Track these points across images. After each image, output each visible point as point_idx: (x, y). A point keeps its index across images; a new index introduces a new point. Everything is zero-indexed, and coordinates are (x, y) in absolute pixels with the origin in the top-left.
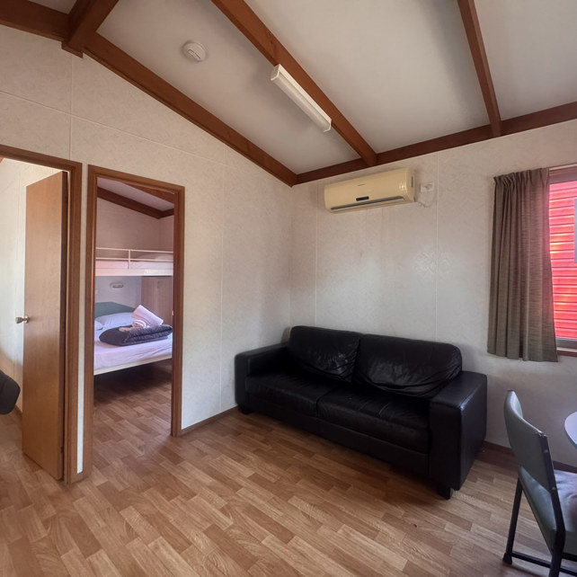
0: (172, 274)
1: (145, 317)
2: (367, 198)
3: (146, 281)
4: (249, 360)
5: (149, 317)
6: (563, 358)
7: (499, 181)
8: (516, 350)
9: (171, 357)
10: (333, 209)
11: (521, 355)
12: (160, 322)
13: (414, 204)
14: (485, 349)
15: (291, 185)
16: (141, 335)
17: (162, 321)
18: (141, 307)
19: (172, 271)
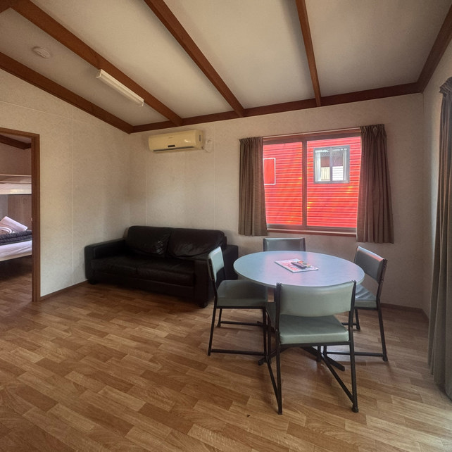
0: (31, 193)
1: (11, 225)
2: (174, 146)
3: (12, 198)
4: (94, 249)
5: (15, 225)
6: (270, 233)
7: (241, 141)
8: (249, 231)
9: (31, 254)
10: (155, 151)
11: (251, 234)
12: (25, 228)
13: (202, 151)
14: (238, 231)
15: (129, 133)
16: (7, 238)
17: (27, 228)
18: (6, 218)
19: (31, 190)
